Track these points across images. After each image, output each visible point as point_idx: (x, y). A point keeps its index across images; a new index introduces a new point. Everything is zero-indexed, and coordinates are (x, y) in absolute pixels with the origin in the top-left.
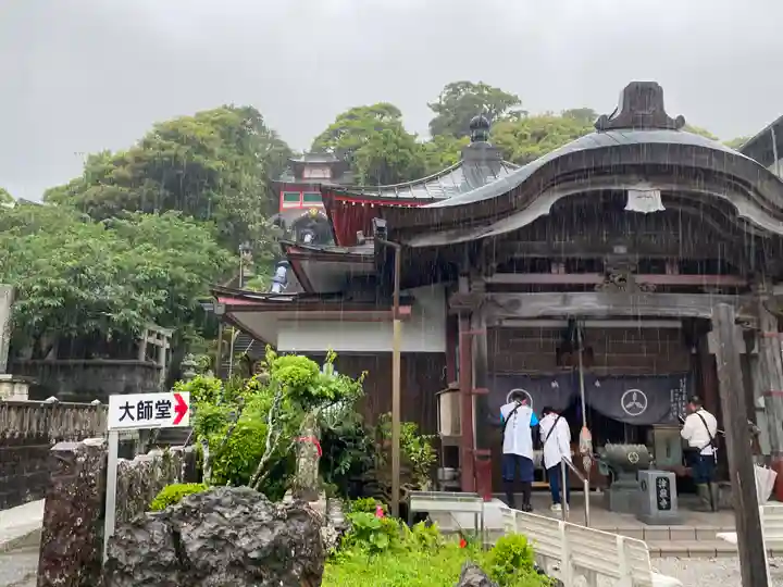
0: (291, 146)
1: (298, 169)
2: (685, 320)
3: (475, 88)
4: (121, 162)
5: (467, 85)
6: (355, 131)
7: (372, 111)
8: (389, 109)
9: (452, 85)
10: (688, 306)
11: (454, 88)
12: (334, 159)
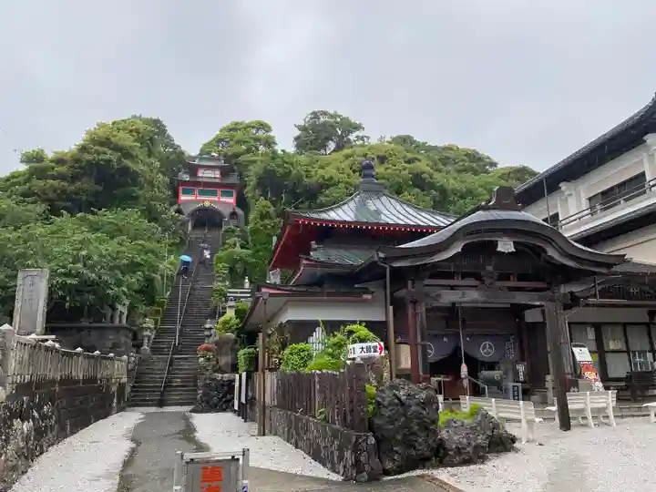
0: (183, 148)
1: (193, 170)
2: (511, 304)
3: (332, 116)
4: (60, 161)
5: (325, 113)
6: (239, 142)
7: (249, 126)
8: (263, 126)
9: (314, 113)
10: (521, 298)
11: (315, 115)
12: (222, 163)
